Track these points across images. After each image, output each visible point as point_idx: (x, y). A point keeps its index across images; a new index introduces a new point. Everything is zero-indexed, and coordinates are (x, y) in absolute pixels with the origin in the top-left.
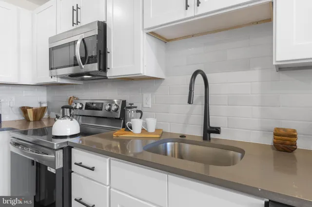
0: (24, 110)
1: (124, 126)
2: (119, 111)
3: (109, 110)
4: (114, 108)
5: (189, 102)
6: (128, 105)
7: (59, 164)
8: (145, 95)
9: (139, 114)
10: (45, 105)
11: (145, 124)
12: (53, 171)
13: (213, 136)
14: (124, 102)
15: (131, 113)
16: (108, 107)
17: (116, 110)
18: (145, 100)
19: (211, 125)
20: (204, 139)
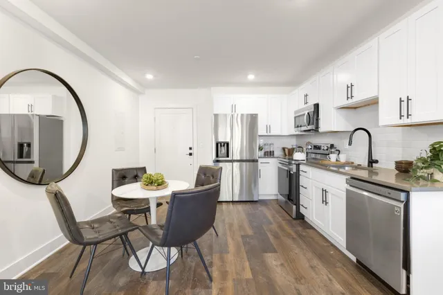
0: (284, 149)
5: (349, 145)
7: (295, 170)
12: (292, 173)
13: (374, 165)
14: (332, 145)
16: (323, 148)
19: (373, 158)
20: (369, 166)
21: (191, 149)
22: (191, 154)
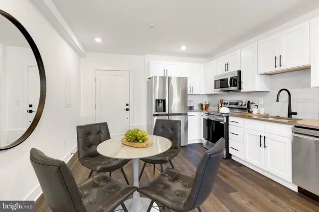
1: (249, 112)
2: (246, 105)
3: (241, 105)
4: (244, 104)
5: (277, 101)
6: (250, 103)
7: (225, 121)
8: (260, 99)
9: (256, 107)
10: (207, 103)
11: (259, 111)
12: (223, 123)
13: (293, 116)
14: (249, 102)
15: (252, 106)
16: (241, 104)
17: (245, 105)
18: (260, 101)
19: (292, 111)
20: (289, 117)
21: (127, 105)
22: (127, 110)
